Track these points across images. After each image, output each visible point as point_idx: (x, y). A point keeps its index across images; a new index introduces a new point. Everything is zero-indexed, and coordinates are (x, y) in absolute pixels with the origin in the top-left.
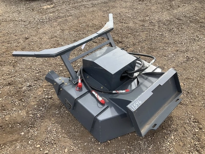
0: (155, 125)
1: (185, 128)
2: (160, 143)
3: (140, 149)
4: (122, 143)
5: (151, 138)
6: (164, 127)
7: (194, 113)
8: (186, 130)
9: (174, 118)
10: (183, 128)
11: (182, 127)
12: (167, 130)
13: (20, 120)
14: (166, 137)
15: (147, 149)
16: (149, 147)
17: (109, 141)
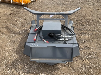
2: (40, 72)
3: (31, 67)
9: (60, 70)
13: (15, 31)
14: (45, 72)
15: (33, 69)
16: (35, 69)
17: (26, 55)
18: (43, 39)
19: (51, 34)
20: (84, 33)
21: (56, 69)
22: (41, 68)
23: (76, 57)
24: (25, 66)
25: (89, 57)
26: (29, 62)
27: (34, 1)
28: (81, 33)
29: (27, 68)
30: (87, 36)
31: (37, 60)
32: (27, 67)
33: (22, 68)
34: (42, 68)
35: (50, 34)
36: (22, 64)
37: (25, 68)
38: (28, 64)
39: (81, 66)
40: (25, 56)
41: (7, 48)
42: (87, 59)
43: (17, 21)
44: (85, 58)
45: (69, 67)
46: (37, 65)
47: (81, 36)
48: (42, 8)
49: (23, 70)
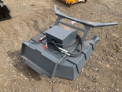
2: (23, 72)
3: (21, 63)
13: (39, 27)
14: (26, 75)
16: (22, 67)
20: (107, 60)
21: (37, 78)
23: (68, 80)
25: (84, 89)
27: (83, 3)
28: (104, 58)
29: (18, 63)
30: (108, 66)
31: (26, 58)
33: (15, 61)
36: (18, 57)
37: (17, 61)
41: (20, 39)
42: (78, 90)
43: (48, 19)
44: (77, 87)
45: (50, 84)
47: (100, 62)
48: (84, 13)
49: (14, 62)
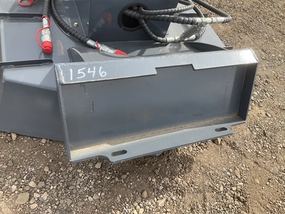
0: (124, 152)
1: (205, 198)
2: (123, 198)
3: (67, 187)
4: (39, 155)
5: (112, 179)
6: (157, 172)
7: (250, 178)
8: (204, 206)
9: (194, 166)
10: (200, 196)
11: (200, 191)
12: (159, 181)
14: (145, 194)
15: (82, 197)
16: (91, 194)
17: (14, 136)
18: (90, 42)
19: (130, 8)
21: (181, 165)
22: (119, 177)
24: (36, 195)
26: (46, 169)
29: (52, 202)
32: (45, 196)
34: (124, 176)
35: (130, 12)
36: (14, 187)
37: (39, 201)
38: (48, 176)
39: (248, 130)
40: (11, 141)
42: (253, 104)
45: (218, 144)
46: (95, 170)
